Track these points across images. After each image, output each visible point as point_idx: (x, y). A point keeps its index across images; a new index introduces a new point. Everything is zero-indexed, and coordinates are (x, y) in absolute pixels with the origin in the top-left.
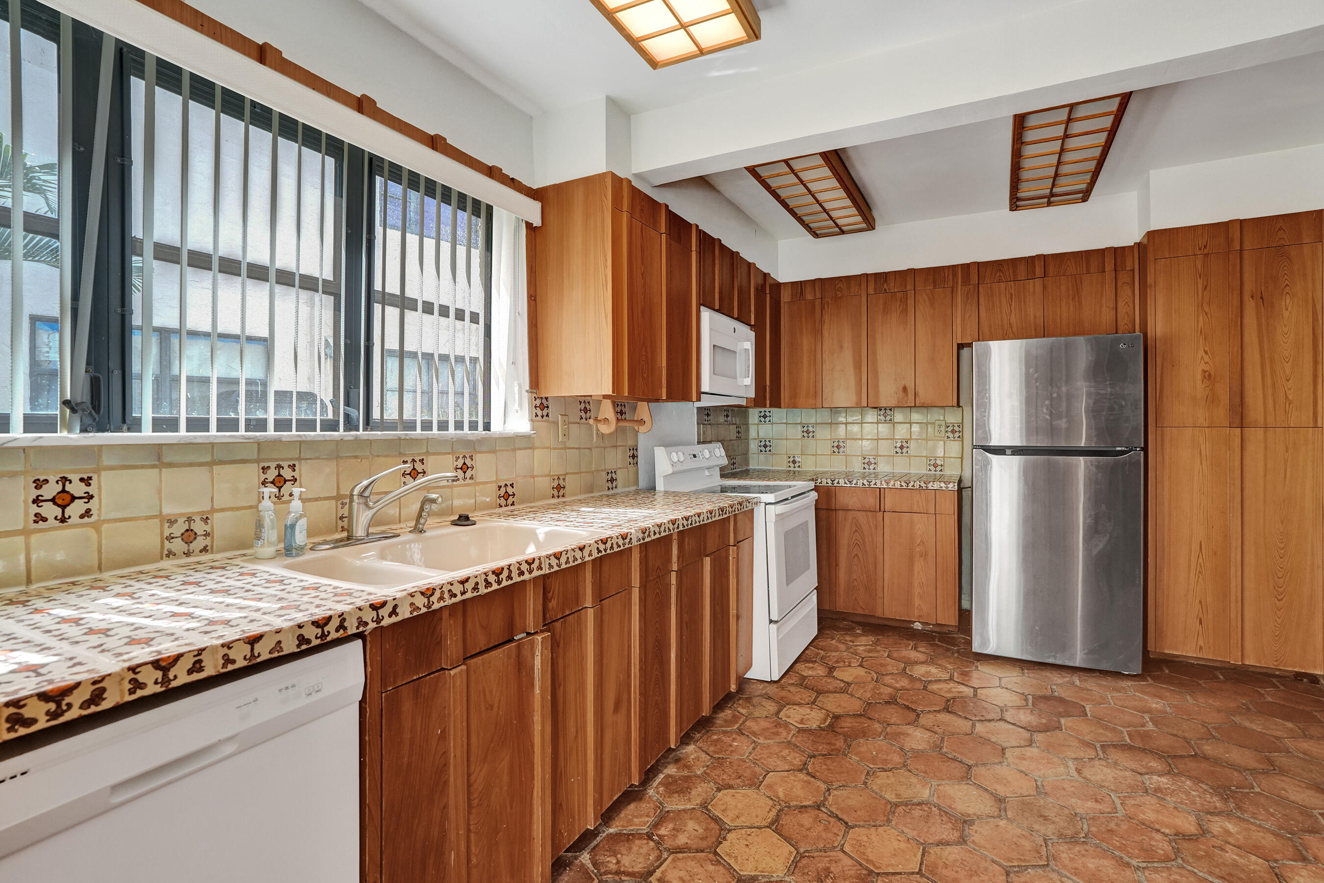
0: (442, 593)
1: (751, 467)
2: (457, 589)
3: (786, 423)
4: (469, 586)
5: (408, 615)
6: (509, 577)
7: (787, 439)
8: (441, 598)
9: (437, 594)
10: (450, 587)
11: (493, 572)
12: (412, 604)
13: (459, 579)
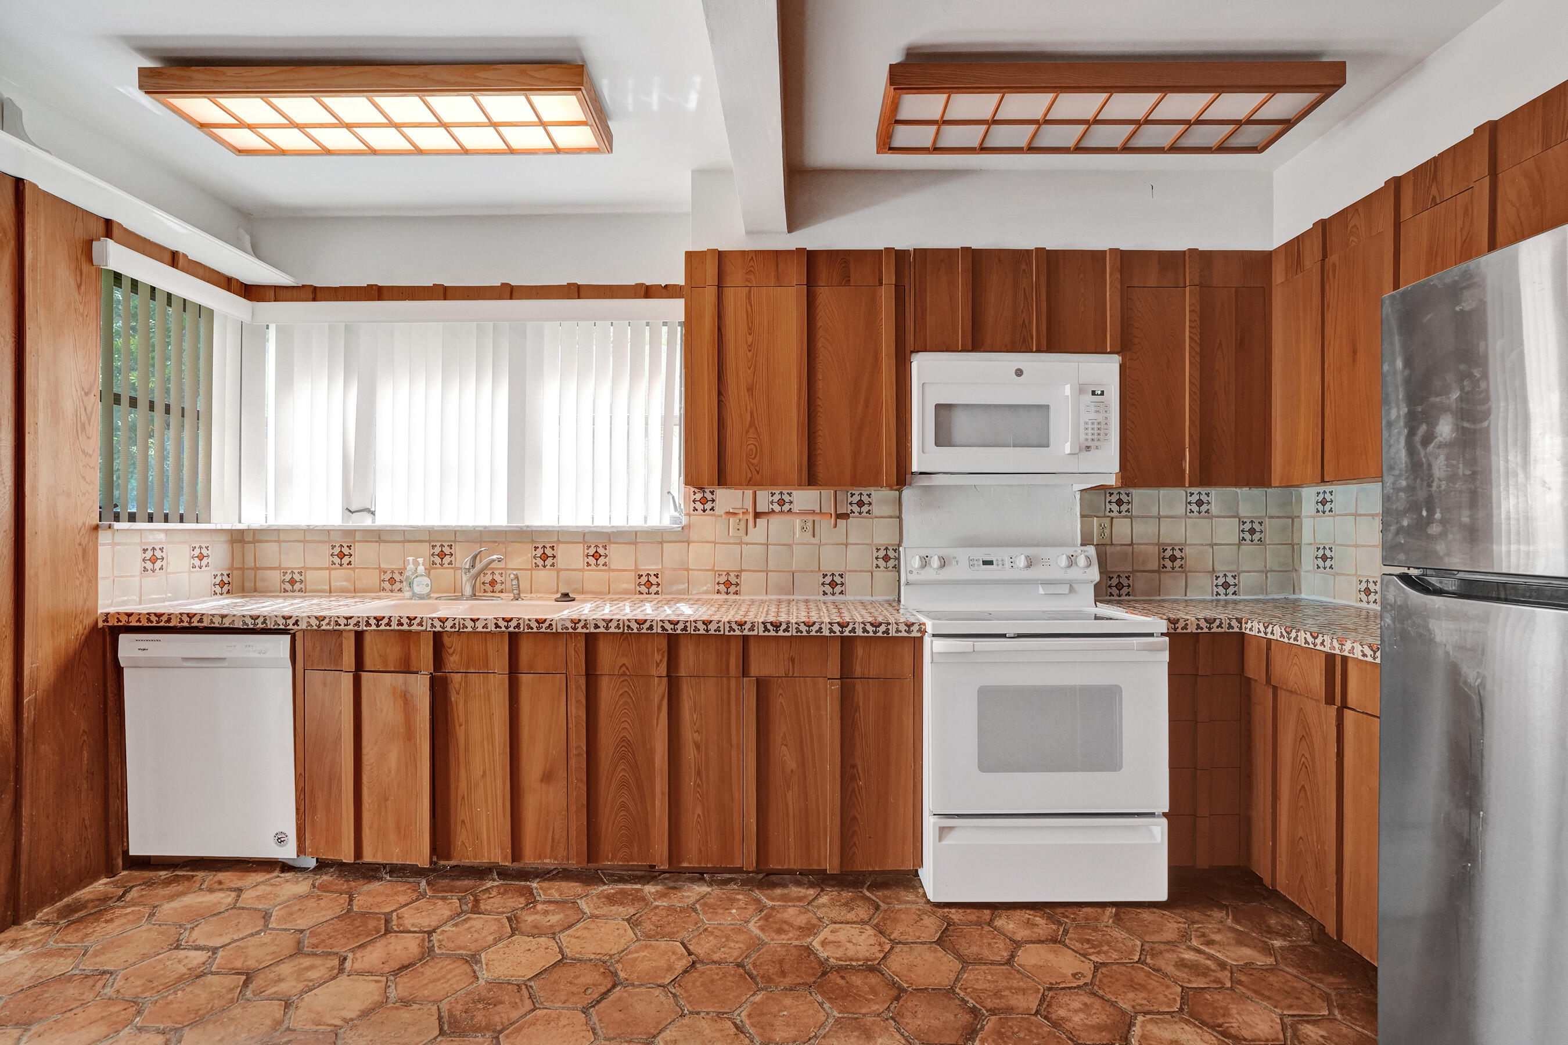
0: (330, 621)
1: (1303, 596)
2: (342, 622)
3: (1356, 515)
4: (352, 622)
5: (304, 627)
6: (388, 624)
7: (1356, 546)
8: (329, 624)
9: (327, 621)
10: (336, 619)
11: (375, 618)
12: (308, 622)
13: (345, 615)
